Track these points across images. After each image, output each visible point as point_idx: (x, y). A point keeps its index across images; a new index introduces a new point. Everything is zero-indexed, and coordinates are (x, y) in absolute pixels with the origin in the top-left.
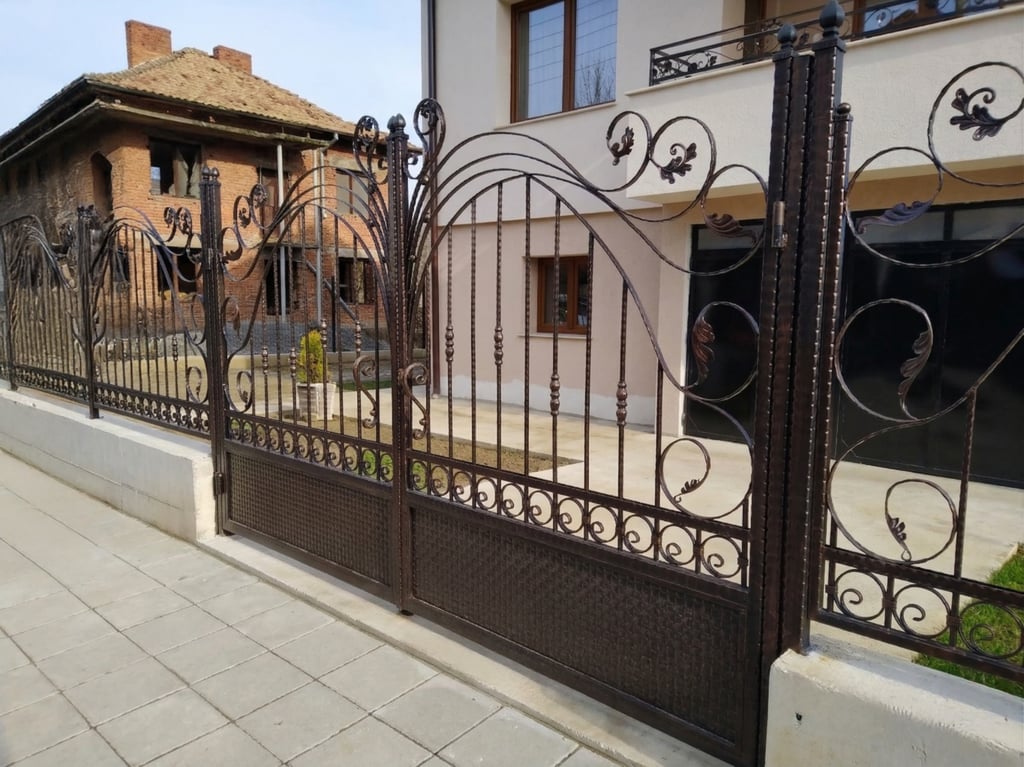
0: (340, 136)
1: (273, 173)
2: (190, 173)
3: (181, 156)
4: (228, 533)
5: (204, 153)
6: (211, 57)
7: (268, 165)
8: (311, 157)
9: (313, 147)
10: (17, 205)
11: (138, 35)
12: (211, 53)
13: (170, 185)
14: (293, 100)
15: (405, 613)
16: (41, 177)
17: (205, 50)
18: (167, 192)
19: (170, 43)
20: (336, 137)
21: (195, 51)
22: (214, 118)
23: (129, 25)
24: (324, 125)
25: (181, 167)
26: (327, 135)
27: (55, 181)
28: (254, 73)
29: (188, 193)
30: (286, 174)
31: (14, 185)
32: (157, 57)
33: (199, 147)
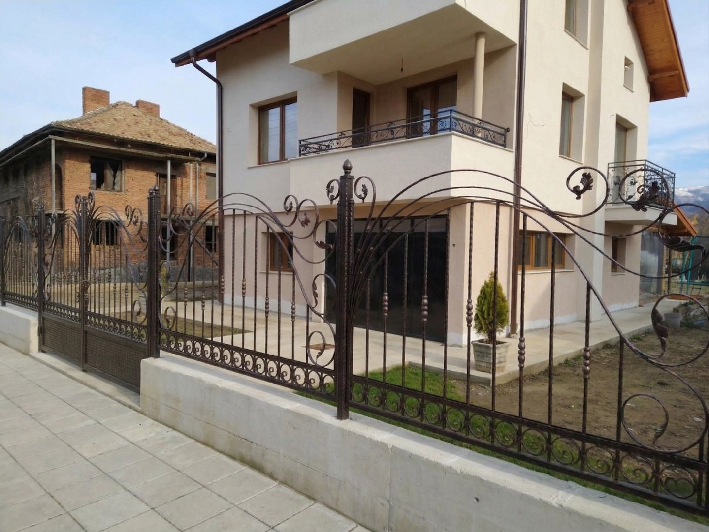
0: (208, 155)
1: (164, 176)
2: (115, 177)
3: (109, 167)
4: (43, 351)
5: (124, 164)
6: (135, 107)
7: (162, 171)
8: (190, 167)
9: (191, 161)
10: (11, 191)
11: (89, 95)
12: (134, 104)
13: (102, 184)
14: (182, 133)
15: (84, 371)
16: (26, 175)
17: (131, 103)
18: (100, 188)
19: (109, 99)
20: (206, 155)
21: (125, 103)
22: (131, 145)
23: (84, 89)
24: (198, 148)
25: (109, 173)
26: (200, 154)
27: (33, 177)
28: (161, 116)
29: (113, 188)
30: (173, 177)
31: (11, 178)
32: (100, 108)
33: (121, 162)
